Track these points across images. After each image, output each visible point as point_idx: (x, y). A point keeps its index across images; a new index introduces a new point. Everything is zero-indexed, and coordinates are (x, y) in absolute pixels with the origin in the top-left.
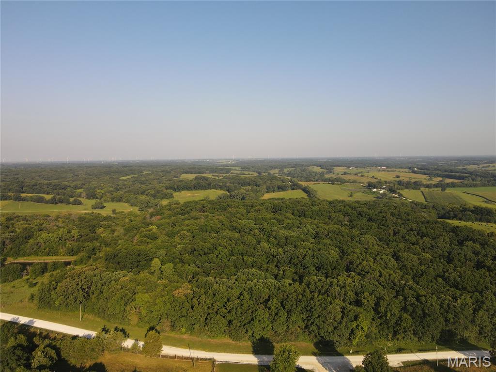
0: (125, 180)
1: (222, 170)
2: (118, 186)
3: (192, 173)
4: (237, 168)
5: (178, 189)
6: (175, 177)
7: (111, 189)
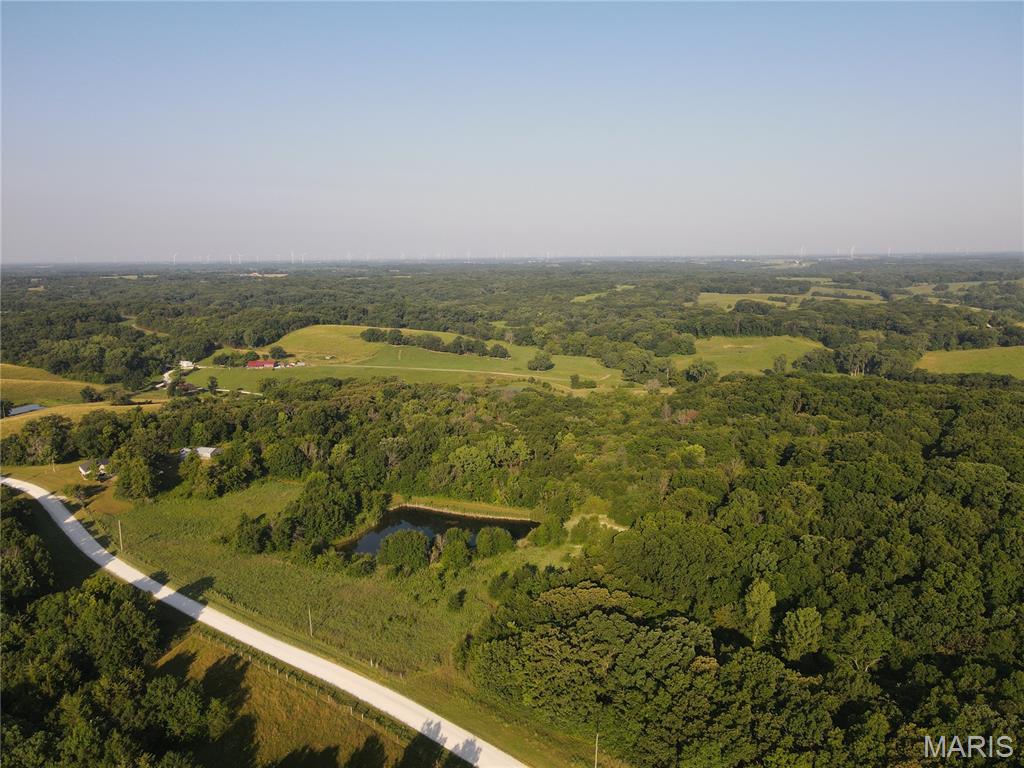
0: (585, 306)
1: (790, 285)
2: (572, 317)
3: (720, 293)
4: (822, 280)
5: (704, 332)
6: (687, 301)
7: (560, 324)
